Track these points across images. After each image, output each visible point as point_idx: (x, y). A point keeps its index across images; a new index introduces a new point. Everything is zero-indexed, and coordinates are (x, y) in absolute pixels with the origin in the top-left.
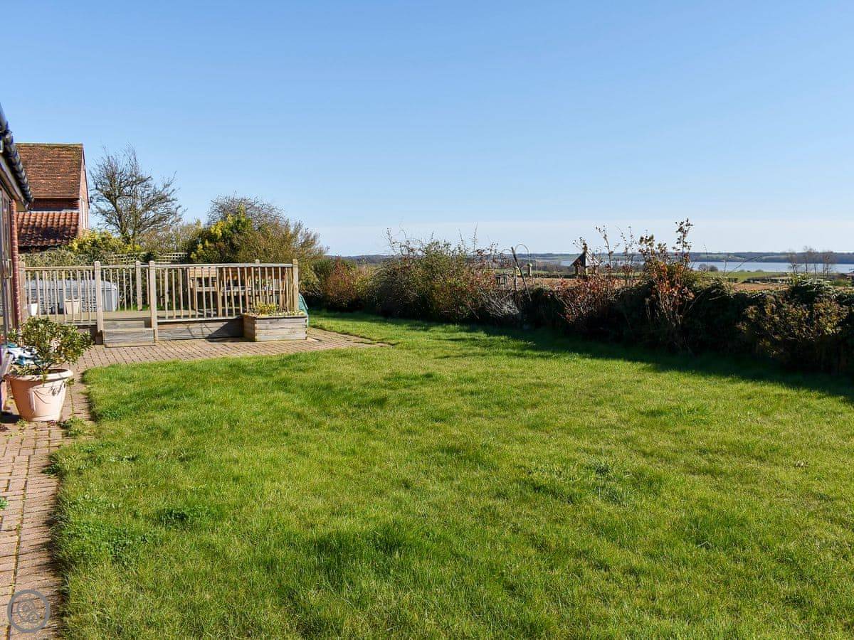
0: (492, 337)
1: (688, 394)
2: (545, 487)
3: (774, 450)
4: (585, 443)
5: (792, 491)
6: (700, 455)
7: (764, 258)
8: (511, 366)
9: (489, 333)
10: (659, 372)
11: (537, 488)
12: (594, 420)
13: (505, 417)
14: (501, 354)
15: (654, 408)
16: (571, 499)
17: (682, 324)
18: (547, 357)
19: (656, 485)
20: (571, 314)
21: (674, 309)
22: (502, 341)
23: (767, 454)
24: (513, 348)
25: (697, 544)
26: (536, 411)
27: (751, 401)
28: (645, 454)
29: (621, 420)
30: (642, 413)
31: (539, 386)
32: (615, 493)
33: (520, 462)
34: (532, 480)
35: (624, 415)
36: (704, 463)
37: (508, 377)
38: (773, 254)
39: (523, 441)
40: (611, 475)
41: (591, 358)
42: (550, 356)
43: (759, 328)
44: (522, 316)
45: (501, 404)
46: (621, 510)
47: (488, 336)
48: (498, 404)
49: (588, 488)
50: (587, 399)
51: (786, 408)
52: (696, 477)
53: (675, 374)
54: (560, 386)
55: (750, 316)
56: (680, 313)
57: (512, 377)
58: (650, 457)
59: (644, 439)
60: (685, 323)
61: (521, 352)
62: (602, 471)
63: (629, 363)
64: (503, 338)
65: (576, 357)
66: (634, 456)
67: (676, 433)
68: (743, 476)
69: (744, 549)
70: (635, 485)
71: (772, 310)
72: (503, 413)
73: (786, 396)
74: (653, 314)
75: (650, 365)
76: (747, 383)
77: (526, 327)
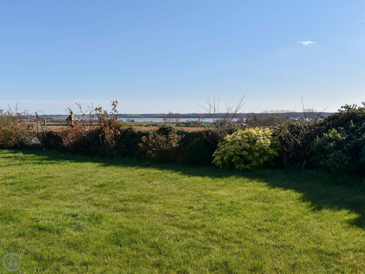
0: (26, 155)
1: (117, 176)
2: (44, 228)
3: (152, 197)
4: (68, 203)
5: (158, 214)
6: (121, 203)
7: (153, 116)
8: (34, 169)
9: (24, 153)
10: (106, 167)
11: (40, 229)
12: (74, 192)
13: (29, 194)
14: (30, 163)
15: (101, 183)
16: (58, 232)
17: (116, 145)
18: (53, 163)
19: (99, 220)
20: (66, 142)
21: (112, 139)
22: (31, 157)
23: (149, 199)
24: (37, 160)
25: (116, 245)
26: (45, 190)
27: (143, 177)
28: (96, 205)
29: (86, 190)
30: (96, 186)
31: (47, 177)
32: (80, 226)
33: (34, 217)
34: (38, 225)
35: (88, 188)
36: (122, 206)
37: (32, 174)
38: (156, 114)
39: (37, 205)
40: (79, 217)
41: (75, 162)
42: (55, 163)
43: (148, 146)
44: (42, 144)
45: (27, 188)
46: (82, 234)
47: (24, 155)
48: (25, 188)
49: (67, 225)
50: (71, 182)
51: (157, 178)
52: (118, 213)
53: (112, 167)
54: (58, 177)
55: (143, 140)
56: (115, 140)
57: (34, 174)
58: (98, 206)
59: (96, 198)
60: (117, 144)
61: (40, 162)
62: (74, 216)
63: (92, 164)
64: (32, 155)
65: (68, 162)
66: (91, 206)
67: (111, 194)
68: (138, 210)
69: (136, 244)
70: (90, 220)
71: (152, 137)
72: (27, 193)
73: (158, 173)
74: (103, 142)
75: (102, 164)
76: (143, 169)
77: (44, 149)
